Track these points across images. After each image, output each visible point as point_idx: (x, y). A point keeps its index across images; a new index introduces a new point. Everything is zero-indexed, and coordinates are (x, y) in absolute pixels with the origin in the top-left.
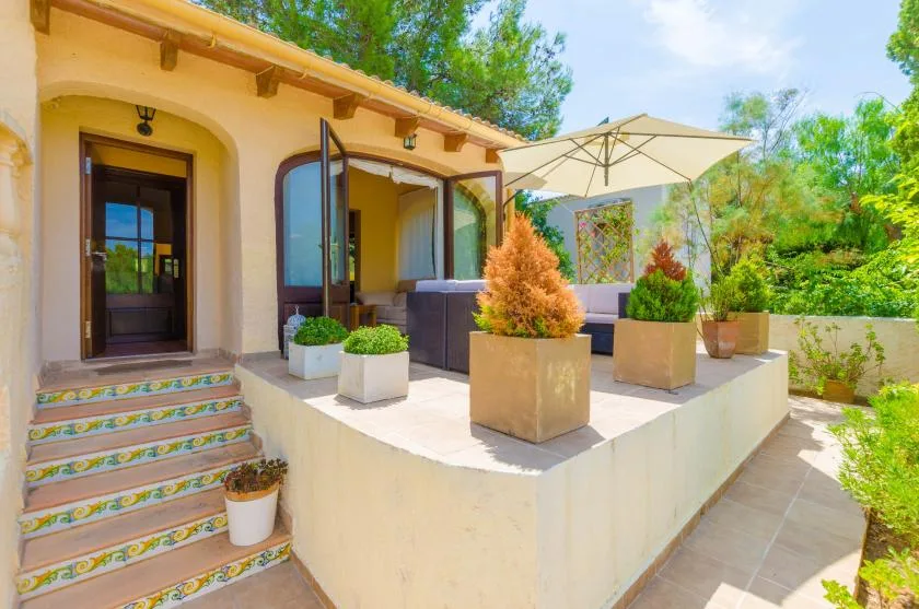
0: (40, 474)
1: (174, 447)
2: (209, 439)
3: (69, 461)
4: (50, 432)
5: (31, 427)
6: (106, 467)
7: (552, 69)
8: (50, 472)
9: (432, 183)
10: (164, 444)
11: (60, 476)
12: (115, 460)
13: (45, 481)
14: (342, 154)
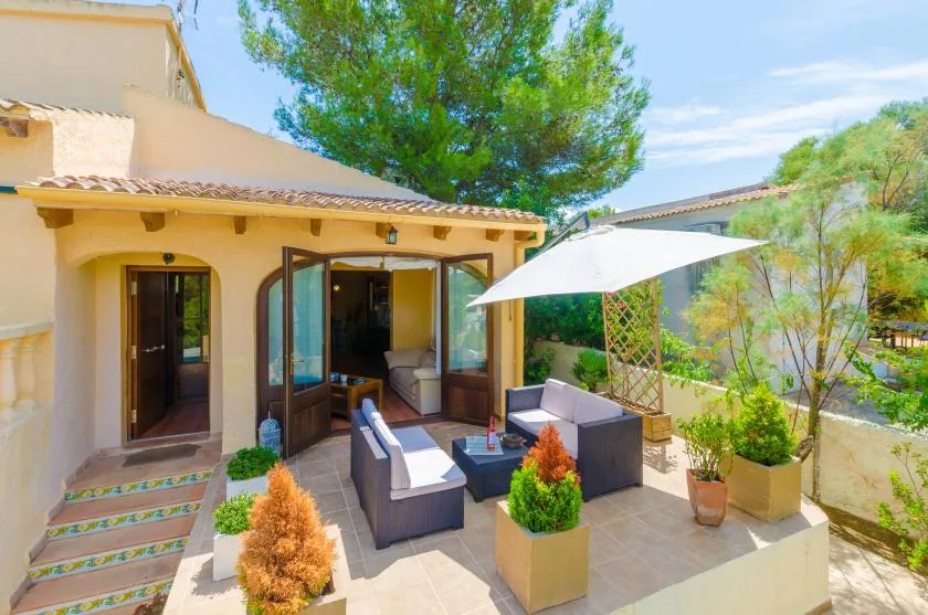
0: (39, 573)
1: (139, 552)
2: (168, 546)
3: (58, 564)
4: (62, 531)
5: (48, 528)
6: (85, 568)
7: (621, 86)
8: (45, 572)
9: (430, 265)
10: (131, 550)
11: (52, 575)
12: (92, 563)
13: (42, 579)
14: (324, 258)
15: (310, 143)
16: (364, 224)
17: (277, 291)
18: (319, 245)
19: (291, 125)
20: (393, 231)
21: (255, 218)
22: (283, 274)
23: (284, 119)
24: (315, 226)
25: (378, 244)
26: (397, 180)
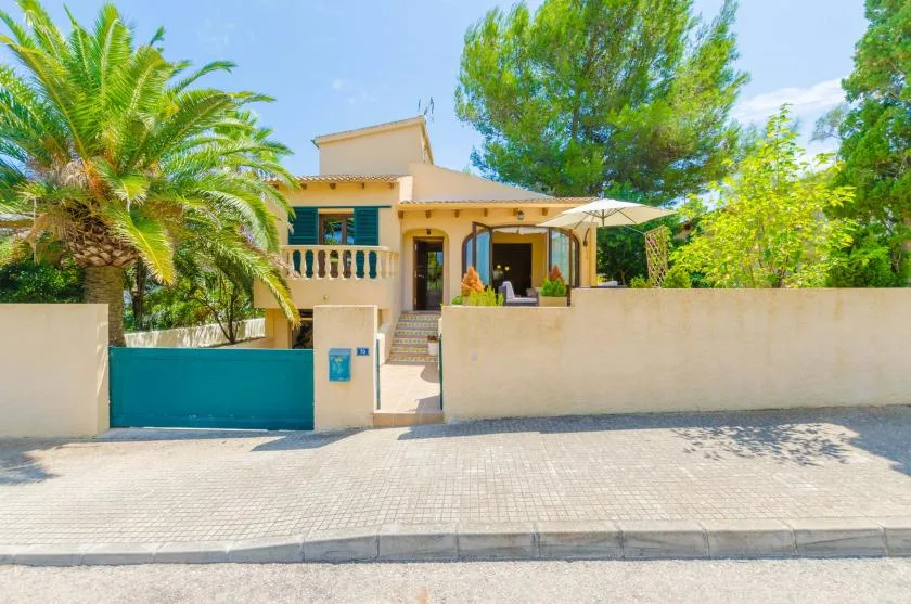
14: (490, 229)
15: (490, 172)
16: (509, 209)
17: (470, 243)
18: (489, 222)
19: (480, 162)
20: (521, 213)
21: (462, 210)
22: (473, 236)
23: (476, 159)
24: (486, 212)
25: (513, 220)
26: (543, 189)
